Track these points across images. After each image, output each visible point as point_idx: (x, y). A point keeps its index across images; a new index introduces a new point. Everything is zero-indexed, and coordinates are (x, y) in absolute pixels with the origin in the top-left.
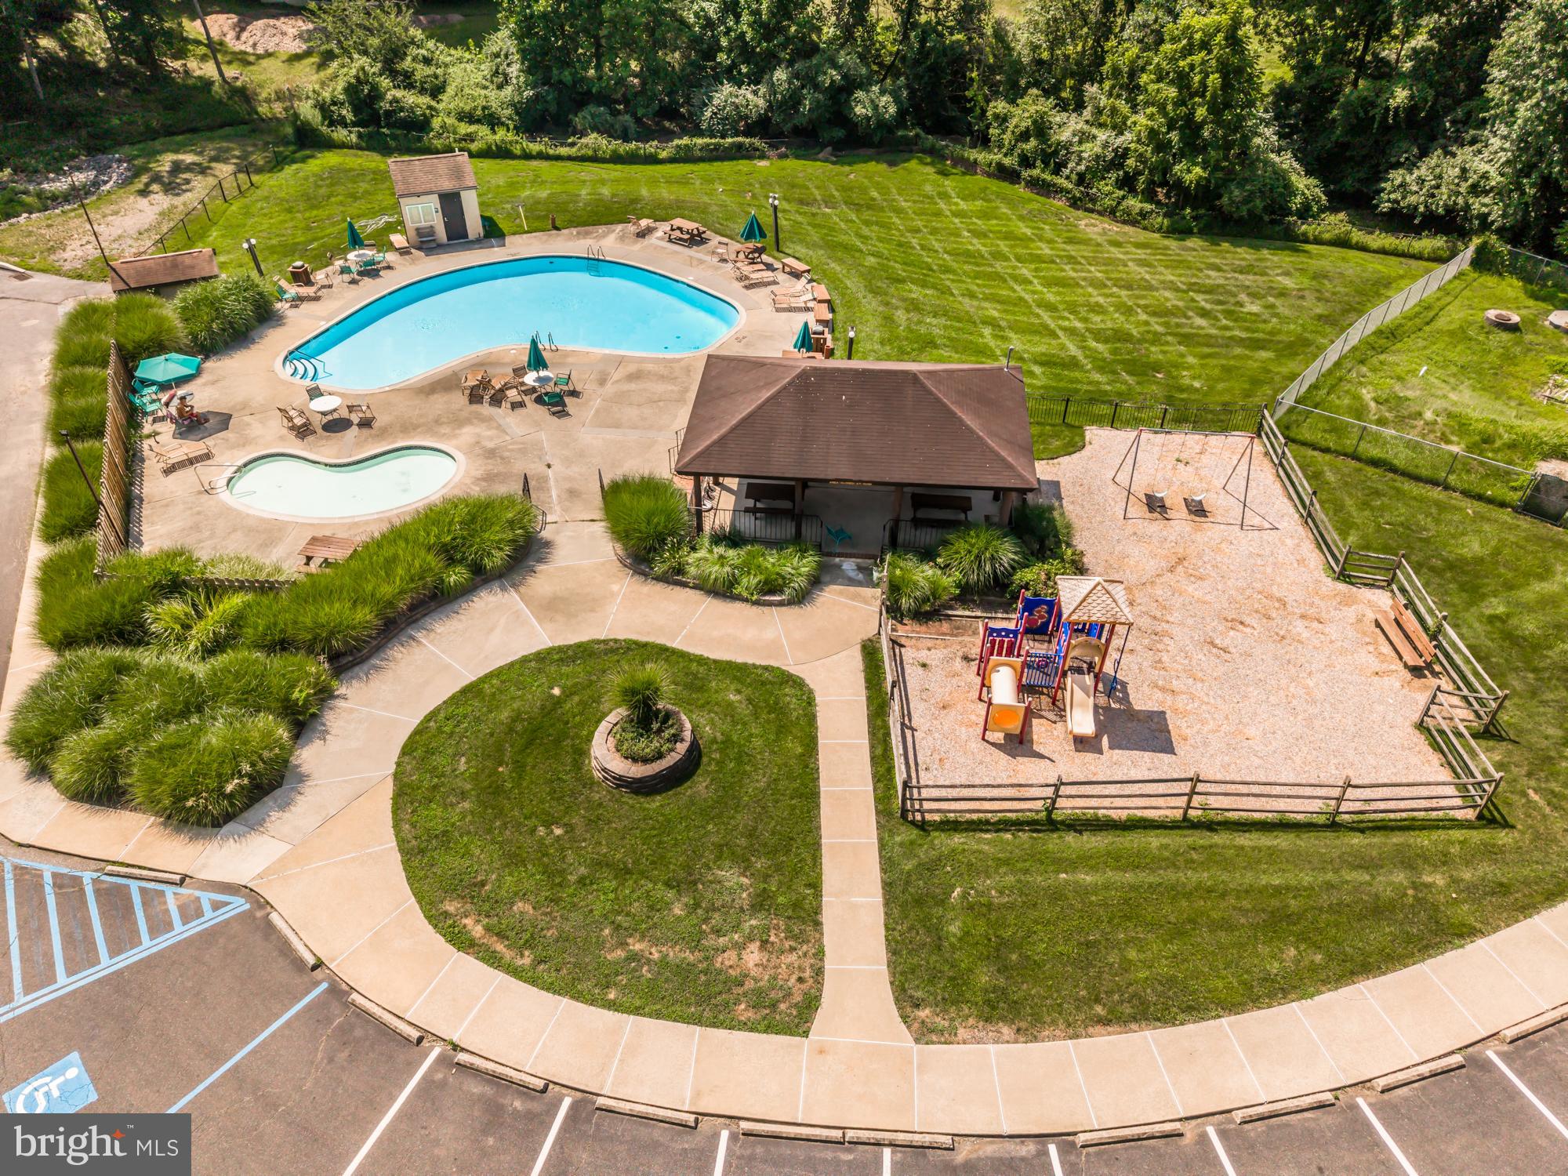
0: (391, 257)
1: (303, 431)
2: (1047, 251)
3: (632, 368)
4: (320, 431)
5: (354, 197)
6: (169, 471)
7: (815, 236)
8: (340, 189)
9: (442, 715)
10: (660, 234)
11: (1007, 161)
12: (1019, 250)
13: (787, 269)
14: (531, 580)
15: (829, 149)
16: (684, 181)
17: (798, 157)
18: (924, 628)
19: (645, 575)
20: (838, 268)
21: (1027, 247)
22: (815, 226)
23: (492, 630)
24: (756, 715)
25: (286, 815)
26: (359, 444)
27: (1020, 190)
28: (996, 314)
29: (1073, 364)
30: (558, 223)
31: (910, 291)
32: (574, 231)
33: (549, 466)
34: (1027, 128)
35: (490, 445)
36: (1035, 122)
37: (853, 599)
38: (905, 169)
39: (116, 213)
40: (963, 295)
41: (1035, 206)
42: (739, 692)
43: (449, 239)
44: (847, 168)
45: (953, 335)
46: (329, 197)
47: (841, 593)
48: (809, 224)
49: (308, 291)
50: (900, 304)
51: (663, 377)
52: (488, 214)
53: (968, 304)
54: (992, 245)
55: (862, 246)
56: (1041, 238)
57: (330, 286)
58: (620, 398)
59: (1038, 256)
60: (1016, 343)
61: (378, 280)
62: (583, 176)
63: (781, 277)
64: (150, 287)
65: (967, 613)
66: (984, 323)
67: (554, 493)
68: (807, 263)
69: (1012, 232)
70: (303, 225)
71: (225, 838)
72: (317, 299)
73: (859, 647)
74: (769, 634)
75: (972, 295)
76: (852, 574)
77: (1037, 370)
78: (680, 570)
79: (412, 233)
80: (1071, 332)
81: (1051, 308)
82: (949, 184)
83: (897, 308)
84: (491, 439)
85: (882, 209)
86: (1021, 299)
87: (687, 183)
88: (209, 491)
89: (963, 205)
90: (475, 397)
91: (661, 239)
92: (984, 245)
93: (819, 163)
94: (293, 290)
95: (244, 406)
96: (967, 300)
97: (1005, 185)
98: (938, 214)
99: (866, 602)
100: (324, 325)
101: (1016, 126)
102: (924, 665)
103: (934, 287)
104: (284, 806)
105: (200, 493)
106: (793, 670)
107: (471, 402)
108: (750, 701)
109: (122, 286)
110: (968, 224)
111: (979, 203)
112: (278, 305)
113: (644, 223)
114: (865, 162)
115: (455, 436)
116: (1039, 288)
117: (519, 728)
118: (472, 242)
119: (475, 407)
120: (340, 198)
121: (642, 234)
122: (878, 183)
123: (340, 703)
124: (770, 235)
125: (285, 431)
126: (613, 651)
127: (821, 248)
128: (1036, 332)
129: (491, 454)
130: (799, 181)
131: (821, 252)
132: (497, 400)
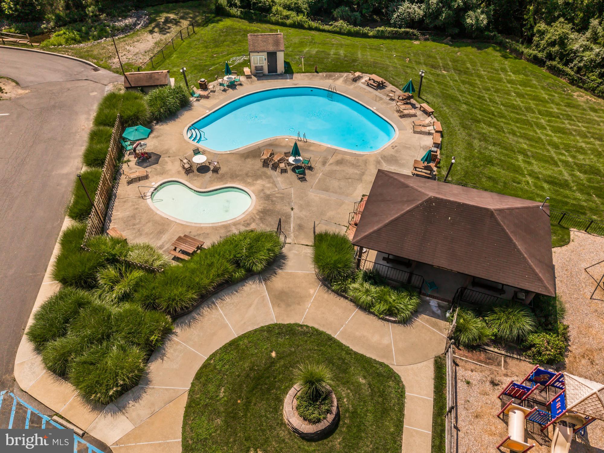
0: (242, 79)
1: (188, 171)
2: (556, 110)
3: (339, 157)
4: (195, 171)
5: (234, 43)
6: (130, 182)
7: (437, 89)
8: (229, 38)
9: (217, 357)
10: (363, 80)
11: (540, 55)
12: (541, 108)
13: (422, 109)
14: (273, 278)
15: (449, 38)
16: (378, 49)
17: (434, 40)
18: (470, 355)
19: (329, 288)
20: (447, 111)
21: (545, 107)
22: (438, 83)
23: (250, 306)
24: (372, 395)
25: (137, 405)
26: (211, 182)
27: (544, 70)
28: (525, 147)
29: (565, 185)
30: (318, 70)
31: (483, 129)
32: (325, 74)
33: (292, 209)
34: (555, 40)
35: (268, 192)
36: (560, 38)
37: (433, 327)
38: (486, 52)
39: (138, 41)
40: (509, 133)
41: (550, 81)
42: (365, 377)
43: (269, 73)
44: (457, 49)
45: (503, 158)
46: (224, 42)
47: (427, 321)
48: (436, 82)
49: (205, 93)
50: (477, 136)
51: (353, 164)
52: (288, 61)
53: (511, 139)
54: (527, 103)
55: (460, 97)
56: (553, 102)
57: (214, 92)
58: (331, 174)
59: (551, 113)
60: (536, 167)
61: (235, 91)
62: (334, 41)
63: (419, 113)
64: (139, 87)
65: (496, 350)
66: (519, 152)
67: (292, 225)
68: (432, 107)
69: (537, 96)
70: (210, 55)
71: (107, 413)
72: (207, 97)
73: (433, 360)
74: (385, 341)
75: (514, 134)
76: (435, 309)
77: (546, 186)
78: (345, 291)
79: (253, 68)
80: (566, 164)
81: (556, 146)
82: (507, 63)
83: (475, 138)
84: (269, 188)
85: (471, 75)
86: (540, 138)
87: (380, 50)
88: (143, 197)
89: (513, 77)
90: (266, 163)
91: (363, 83)
92: (522, 102)
93: (443, 45)
94: (199, 92)
95: (167, 151)
96: (511, 136)
97: (536, 66)
98: (500, 80)
99: (440, 330)
100: (208, 112)
101: (549, 38)
102: (468, 383)
103: (495, 127)
104: (137, 399)
105: (139, 197)
106: (396, 369)
107: (264, 166)
108: (370, 385)
109: (128, 85)
110: (515, 89)
111: (522, 76)
112: (191, 99)
113: (357, 74)
114: (466, 46)
115: (253, 185)
116: (550, 133)
117: (252, 375)
118: (279, 75)
119: (265, 169)
120: (228, 43)
121: (355, 80)
122: (471, 59)
123: (174, 338)
124: (417, 90)
125: (181, 169)
126: (305, 333)
127: (440, 97)
128: (546, 161)
129: (268, 197)
130: (433, 54)
131: (440, 100)
132: (275, 167)
